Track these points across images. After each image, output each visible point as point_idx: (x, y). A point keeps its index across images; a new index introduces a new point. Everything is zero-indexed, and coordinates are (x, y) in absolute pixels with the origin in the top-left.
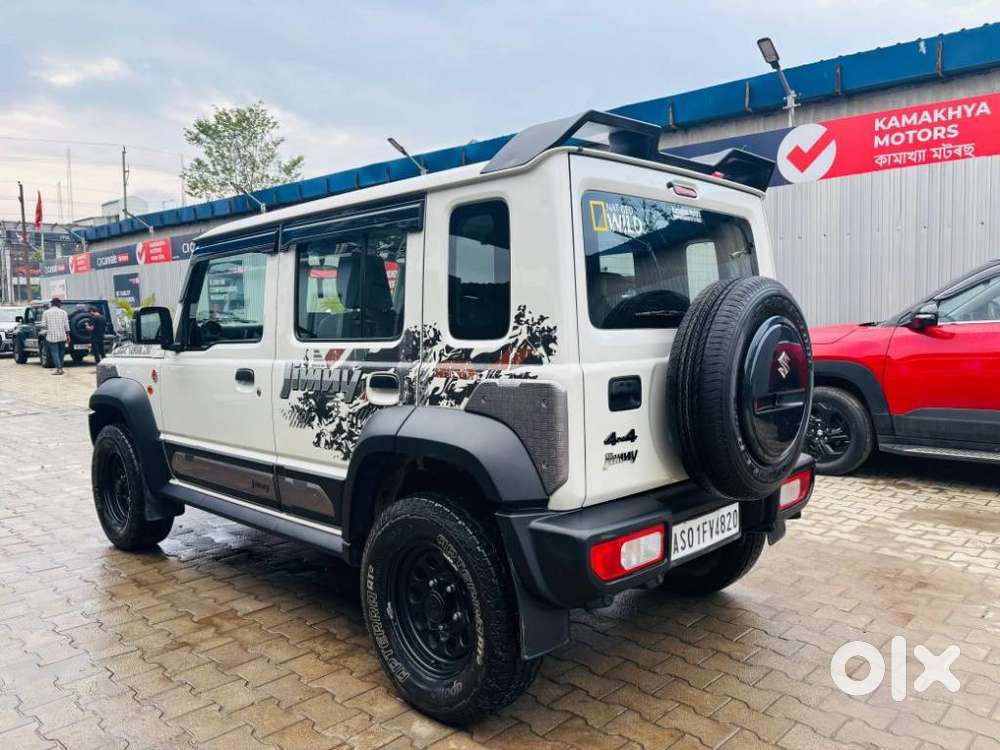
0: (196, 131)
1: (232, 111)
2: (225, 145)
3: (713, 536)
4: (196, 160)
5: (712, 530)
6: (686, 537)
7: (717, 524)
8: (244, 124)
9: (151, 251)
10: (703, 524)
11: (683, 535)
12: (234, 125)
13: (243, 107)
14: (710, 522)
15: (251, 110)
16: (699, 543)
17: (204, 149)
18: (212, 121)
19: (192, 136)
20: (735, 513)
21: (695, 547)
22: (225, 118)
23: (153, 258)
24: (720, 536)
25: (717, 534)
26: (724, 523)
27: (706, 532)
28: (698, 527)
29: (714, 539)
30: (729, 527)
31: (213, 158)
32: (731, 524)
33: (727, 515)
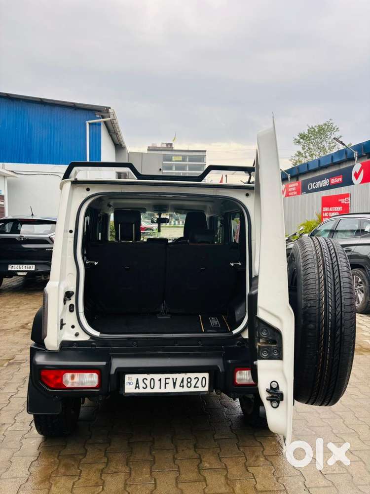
0: (299, 138)
1: (316, 126)
2: (312, 143)
3: (176, 387)
4: (298, 152)
5: (174, 384)
6: (148, 382)
7: (182, 381)
8: (321, 131)
9: (290, 190)
10: (166, 379)
11: (145, 380)
12: (317, 133)
13: (321, 123)
14: (173, 379)
15: (325, 124)
16: (160, 388)
17: (301, 146)
18: (306, 132)
19: (297, 141)
20: (204, 379)
21: (156, 390)
22: (312, 130)
23: (290, 194)
24: (186, 389)
25: (182, 388)
26: (190, 382)
27: (168, 383)
28: (159, 379)
29: (178, 389)
30: (196, 386)
31: (305, 150)
32: (199, 384)
33: (195, 379)
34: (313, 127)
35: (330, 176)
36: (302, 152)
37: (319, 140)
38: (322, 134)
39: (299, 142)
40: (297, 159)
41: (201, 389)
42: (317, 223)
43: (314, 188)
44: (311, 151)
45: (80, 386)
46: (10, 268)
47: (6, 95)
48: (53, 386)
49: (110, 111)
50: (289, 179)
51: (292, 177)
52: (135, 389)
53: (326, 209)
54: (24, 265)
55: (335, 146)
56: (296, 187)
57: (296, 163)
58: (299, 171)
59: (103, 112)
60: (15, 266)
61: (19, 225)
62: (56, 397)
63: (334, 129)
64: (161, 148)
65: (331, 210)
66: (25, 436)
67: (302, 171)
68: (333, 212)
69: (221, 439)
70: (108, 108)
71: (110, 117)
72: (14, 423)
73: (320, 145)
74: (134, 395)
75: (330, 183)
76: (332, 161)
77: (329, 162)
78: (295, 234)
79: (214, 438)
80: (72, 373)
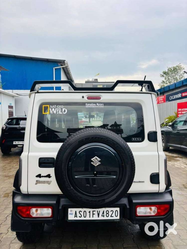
0: (163, 74)
2: (170, 76)
3: (99, 217)
4: (162, 81)
5: (98, 215)
6: (82, 213)
7: (103, 213)
8: (175, 70)
9: (159, 100)
10: (93, 211)
11: (80, 212)
12: (173, 71)
13: (175, 66)
14: (97, 211)
15: (177, 66)
16: (90, 217)
17: (164, 78)
18: (167, 71)
19: (162, 75)
20: (117, 211)
21: (88, 218)
22: (170, 69)
23: (160, 102)
24: (105, 218)
25: (103, 217)
26: (108, 213)
27: (95, 214)
28: (89, 211)
29: (101, 218)
30: (112, 216)
31: (166, 80)
32: (114, 215)
33: (111, 211)
34: (171, 68)
35: (182, 92)
36: (165, 81)
37: (174, 74)
38: (175, 71)
39: (163, 76)
40: (162, 84)
41: (115, 218)
42: (175, 117)
43: (173, 99)
44: (169, 81)
45: (41, 216)
46: (14, 143)
47: (14, 56)
48: (25, 216)
49: (65, 62)
50: (159, 95)
51: (160, 94)
52: (75, 217)
53: (180, 110)
54: (21, 142)
55: (182, 77)
56: (163, 98)
57: (162, 87)
58: (164, 90)
59: (62, 63)
60: (17, 142)
61: (19, 121)
62: (27, 223)
63: (182, 68)
64: (92, 82)
65: (183, 110)
66: (12, 242)
67: (166, 90)
68: (184, 111)
69: (127, 247)
70: (64, 61)
71: (65, 65)
72: (8, 233)
73: (174, 77)
74: (73, 221)
75: (182, 95)
76: (183, 84)
77: (181, 85)
78: (163, 123)
79: (123, 246)
80: (36, 208)
